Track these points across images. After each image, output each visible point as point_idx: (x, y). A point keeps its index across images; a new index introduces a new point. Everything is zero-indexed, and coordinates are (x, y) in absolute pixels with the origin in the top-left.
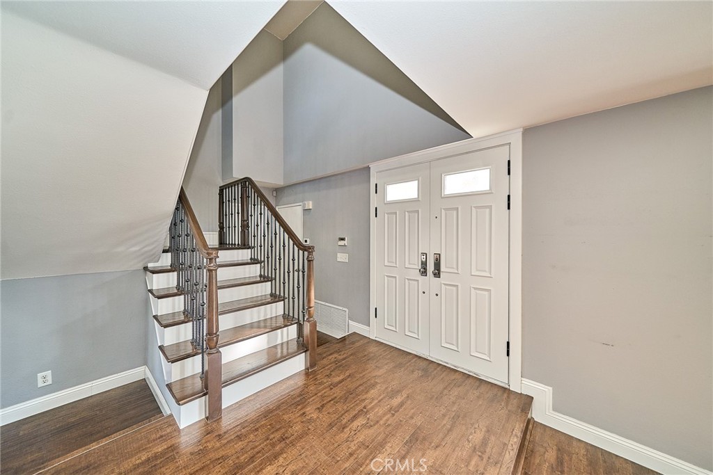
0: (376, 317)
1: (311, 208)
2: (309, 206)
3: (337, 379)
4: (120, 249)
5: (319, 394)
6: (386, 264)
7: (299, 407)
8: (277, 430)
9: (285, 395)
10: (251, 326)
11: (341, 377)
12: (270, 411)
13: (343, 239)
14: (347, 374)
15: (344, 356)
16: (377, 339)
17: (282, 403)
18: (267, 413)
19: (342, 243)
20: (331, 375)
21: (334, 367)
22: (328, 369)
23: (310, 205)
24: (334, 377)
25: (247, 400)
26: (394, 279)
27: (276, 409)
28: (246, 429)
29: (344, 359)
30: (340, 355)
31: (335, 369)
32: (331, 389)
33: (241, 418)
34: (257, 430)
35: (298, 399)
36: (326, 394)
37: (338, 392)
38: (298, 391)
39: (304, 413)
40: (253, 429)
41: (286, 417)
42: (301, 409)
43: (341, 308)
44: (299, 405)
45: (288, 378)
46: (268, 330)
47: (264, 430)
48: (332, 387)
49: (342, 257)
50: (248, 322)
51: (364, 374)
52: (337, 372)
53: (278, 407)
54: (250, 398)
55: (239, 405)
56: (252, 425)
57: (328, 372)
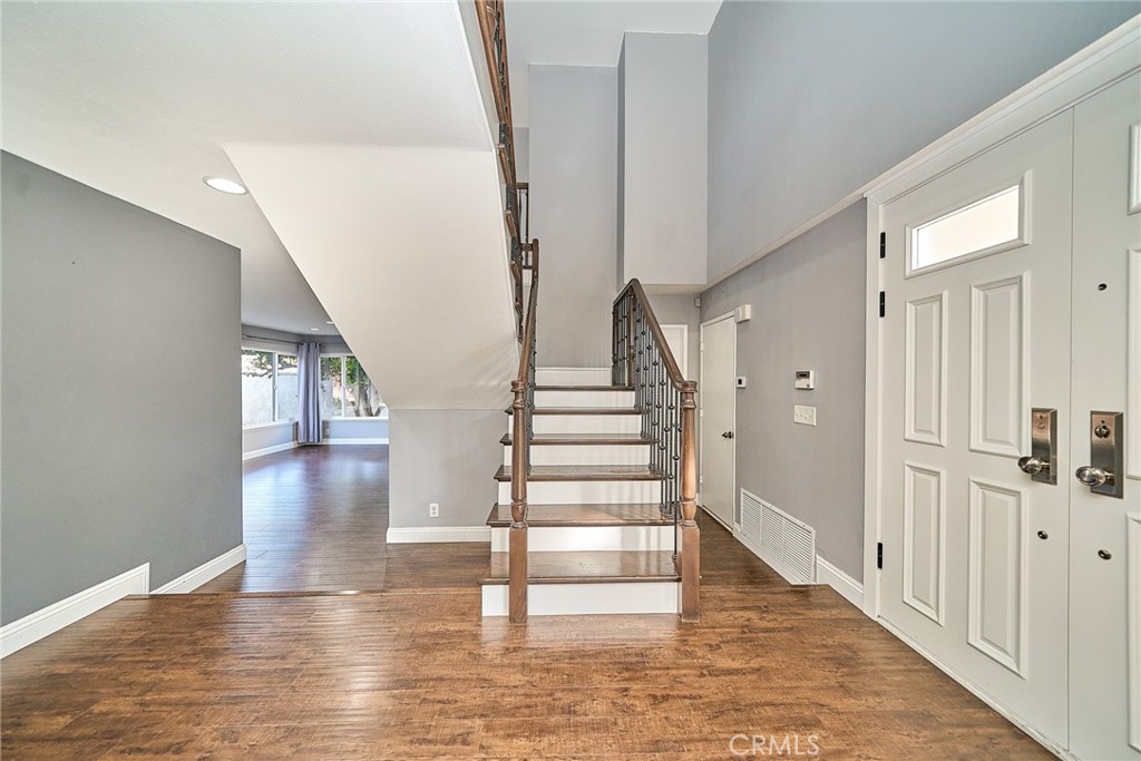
0: (880, 566)
1: (748, 317)
2: (744, 314)
3: (724, 663)
4: (481, 383)
5: (674, 672)
6: (910, 433)
7: (626, 674)
8: (571, 690)
9: (619, 640)
10: (608, 509)
11: (736, 665)
12: (582, 654)
13: (805, 375)
14: (755, 663)
15: (771, 625)
16: (881, 621)
17: (606, 652)
18: (576, 655)
19: (802, 383)
20: (719, 647)
21: (734, 636)
22: (721, 635)
23: (747, 312)
24: (721, 655)
25: (567, 619)
26: (933, 480)
27: (593, 655)
28: (539, 661)
29: (767, 630)
30: (760, 619)
31: (733, 641)
32: (702, 675)
33: (543, 641)
34: (548, 671)
35: (634, 660)
36: (685, 680)
37: (711, 688)
38: (643, 645)
39: (626, 690)
40: (546, 666)
41: (596, 677)
42: (627, 680)
43: (801, 524)
44: (627, 670)
45: (640, 616)
46: (621, 521)
47: (556, 678)
48: (705, 672)
49: (804, 414)
50: (603, 501)
51: (795, 684)
52: (735, 649)
53: (597, 654)
54: (573, 620)
55: (553, 621)
56: (548, 660)
57: (714, 640)
